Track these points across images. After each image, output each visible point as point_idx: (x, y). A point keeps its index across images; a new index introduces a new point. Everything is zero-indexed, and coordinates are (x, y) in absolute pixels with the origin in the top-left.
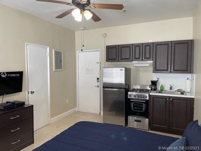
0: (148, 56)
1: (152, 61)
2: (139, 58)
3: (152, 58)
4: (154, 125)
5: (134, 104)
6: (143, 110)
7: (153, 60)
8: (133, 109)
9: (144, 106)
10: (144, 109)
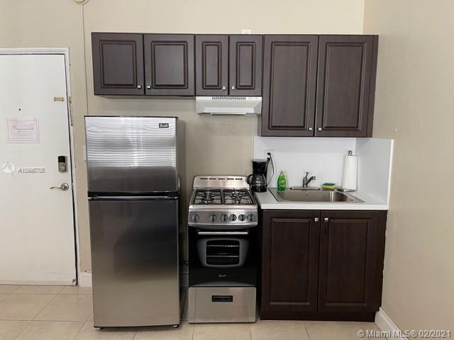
0: (245, 80)
1: (260, 99)
2: (218, 87)
3: (258, 89)
4: (272, 303)
5: (208, 243)
6: (238, 262)
7: (262, 96)
8: (205, 263)
9: (242, 246)
10: (242, 256)
